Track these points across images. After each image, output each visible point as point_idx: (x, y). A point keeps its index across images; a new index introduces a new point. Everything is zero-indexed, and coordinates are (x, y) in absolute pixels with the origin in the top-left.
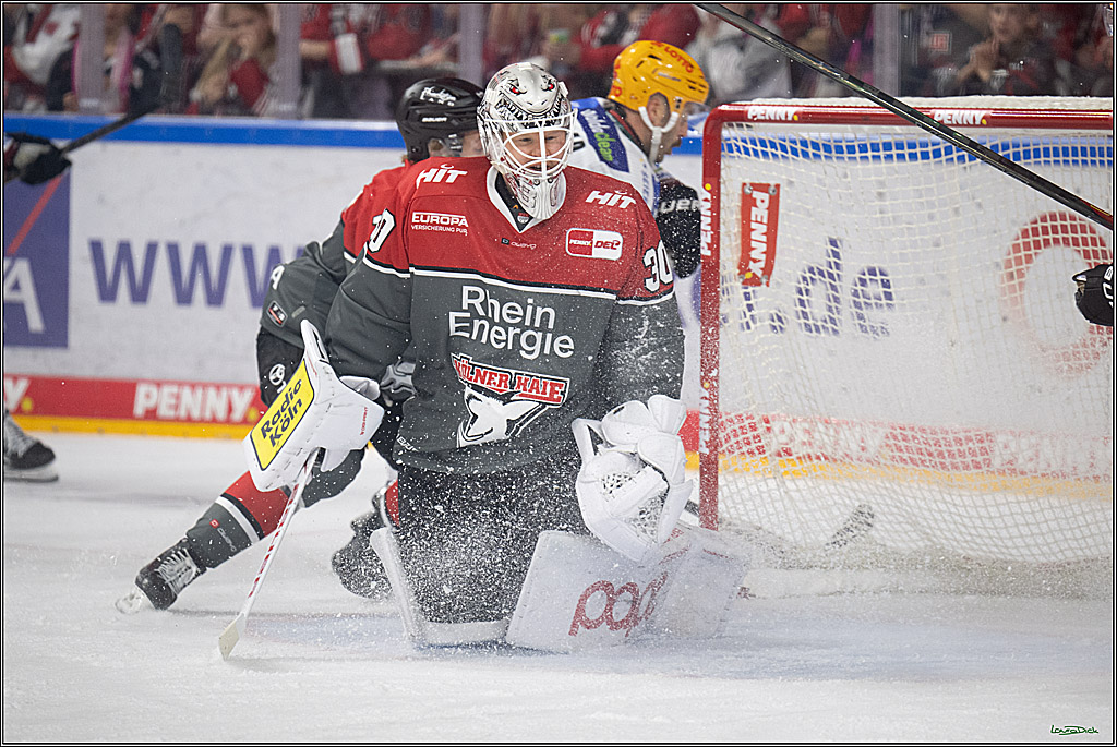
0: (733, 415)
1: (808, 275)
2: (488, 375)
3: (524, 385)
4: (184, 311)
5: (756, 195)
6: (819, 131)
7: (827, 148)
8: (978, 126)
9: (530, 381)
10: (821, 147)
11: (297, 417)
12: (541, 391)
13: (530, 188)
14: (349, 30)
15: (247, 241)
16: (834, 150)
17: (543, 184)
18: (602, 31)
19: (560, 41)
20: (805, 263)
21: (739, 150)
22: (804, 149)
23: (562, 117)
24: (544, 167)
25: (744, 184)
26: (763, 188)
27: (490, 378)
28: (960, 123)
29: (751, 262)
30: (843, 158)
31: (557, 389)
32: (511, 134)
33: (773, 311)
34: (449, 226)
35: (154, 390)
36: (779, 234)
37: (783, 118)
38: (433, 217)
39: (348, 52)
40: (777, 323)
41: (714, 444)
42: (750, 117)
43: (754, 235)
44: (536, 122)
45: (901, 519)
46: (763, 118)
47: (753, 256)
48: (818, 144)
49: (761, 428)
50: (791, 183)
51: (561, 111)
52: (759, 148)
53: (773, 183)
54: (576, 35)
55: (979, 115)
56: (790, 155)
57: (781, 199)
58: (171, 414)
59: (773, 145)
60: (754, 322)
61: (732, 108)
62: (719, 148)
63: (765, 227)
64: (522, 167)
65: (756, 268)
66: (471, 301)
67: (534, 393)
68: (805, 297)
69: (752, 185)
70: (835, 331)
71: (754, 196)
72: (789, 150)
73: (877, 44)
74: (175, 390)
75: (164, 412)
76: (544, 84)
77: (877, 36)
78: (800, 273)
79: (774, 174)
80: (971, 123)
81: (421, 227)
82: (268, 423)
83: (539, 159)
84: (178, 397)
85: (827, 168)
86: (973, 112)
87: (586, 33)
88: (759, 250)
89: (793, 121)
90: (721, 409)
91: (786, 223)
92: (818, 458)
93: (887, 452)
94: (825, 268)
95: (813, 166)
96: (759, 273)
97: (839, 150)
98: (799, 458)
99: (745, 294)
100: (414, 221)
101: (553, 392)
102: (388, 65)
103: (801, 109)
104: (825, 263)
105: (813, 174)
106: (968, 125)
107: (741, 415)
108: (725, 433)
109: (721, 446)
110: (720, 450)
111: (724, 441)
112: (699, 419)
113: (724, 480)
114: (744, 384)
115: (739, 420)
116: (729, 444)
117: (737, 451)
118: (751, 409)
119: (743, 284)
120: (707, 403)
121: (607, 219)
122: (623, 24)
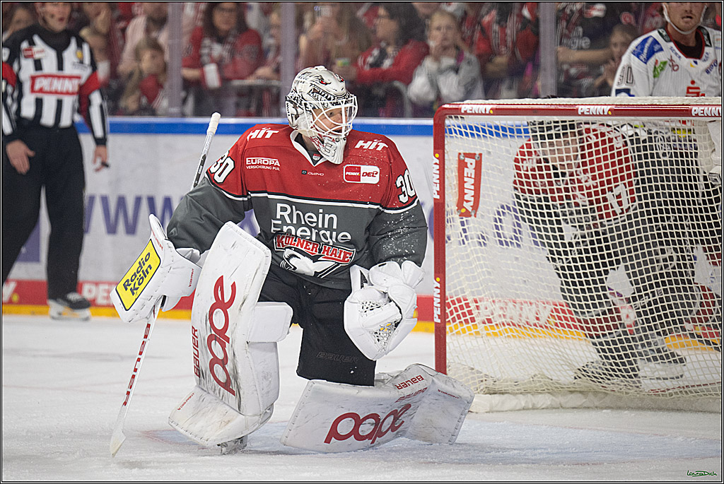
0: (455, 298)
1: (500, 210)
3: (328, 251)
4: (112, 238)
5: (467, 160)
6: (506, 120)
7: (511, 130)
8: (605, 116)
9: (331, 249)
10: (508, 130)
11: (149, 276)
12: (338, 255)
13: (333, 143)
14: (213, 61)
15: (151, 194)
16: (515, 132)
17: (341, 141)
18: (370, 60)
19: (344, 65)
20: (499, 203)
21: (456, 133)
22: (497, 131)
24: (344, 130)
25: (460, 154)
26: (471, 156)
27: (307, 245)
28: (595, 114)
29: (465, 202)
30: (521, 137)
31: (348, 255)
32: (324, 110)
33: (479, 233)
34: (268, 165)
35: (93, 288)
36: (482, 184)
37: (484, 112)
38: (259, 160)
39: (212, 76)
40: (481, 240)
41: (443, 316)
42: (463, 112)
43: (466, 185)
45: (562, 363)
46: (471, 112)
47: (465, 199)
48: (505, 128)
49: (473, 306)
50: (489, 153)
52: (468, 131)
53: (477, 153)
54: (354, 62)
55: (607, 108)
56: (488, 135)
57: (483, 163)
58: (105, 302)
59: (477, 129)
60: (467, 240)
61: (451, 106)
62: (444, 131)
63: (473, 180)
64: (330, 130)
65: (468, 206)
66: (282, 213)
68: (499, 224)
69: (464, 154)
70: (518, 245)
71: (466, 161)
72: (487, 132)
73: (542, 66)
74: (106, 287)
75: (100, 301)
77: (542, 60)
78: (495, 209)
79: (478, 147)
80: (602, 113)
81: (252, 167)
82: (128, 281)
83: (341, 125)
84: (108, 292)
85: (512, 143)
86: (603, 107)
87: (360, 62)
88: (469, 195)
89: (490, 114)
90: (447, 294)
91: (486, 178)
92: (509, 324)
93: (551, 320)
94: (511, 206)
95: (502, 141)
96: (470, 209)
97: (519, 131)
98: (497, 325)
99: (461, 222)
100: (247, 163)
101: (345, 257)
102: (237, 83)
103: (495, 106)
104: (511, 203)
105: (503, 147)
106: (600, 115)
107: (460, 298)
108: (450, 309)
109: (448, 318)
110: (447, 320)
111: (449, 314)
112: (434, 301)
113: (450, 339)
114: (461, 279)
115: (459, 301)
116: (452, 317)
117: (458, 321)
118: (466, 294)
119: (460, 216)
120: (439, 291)
121: (369, 158)
122: (383, 55)
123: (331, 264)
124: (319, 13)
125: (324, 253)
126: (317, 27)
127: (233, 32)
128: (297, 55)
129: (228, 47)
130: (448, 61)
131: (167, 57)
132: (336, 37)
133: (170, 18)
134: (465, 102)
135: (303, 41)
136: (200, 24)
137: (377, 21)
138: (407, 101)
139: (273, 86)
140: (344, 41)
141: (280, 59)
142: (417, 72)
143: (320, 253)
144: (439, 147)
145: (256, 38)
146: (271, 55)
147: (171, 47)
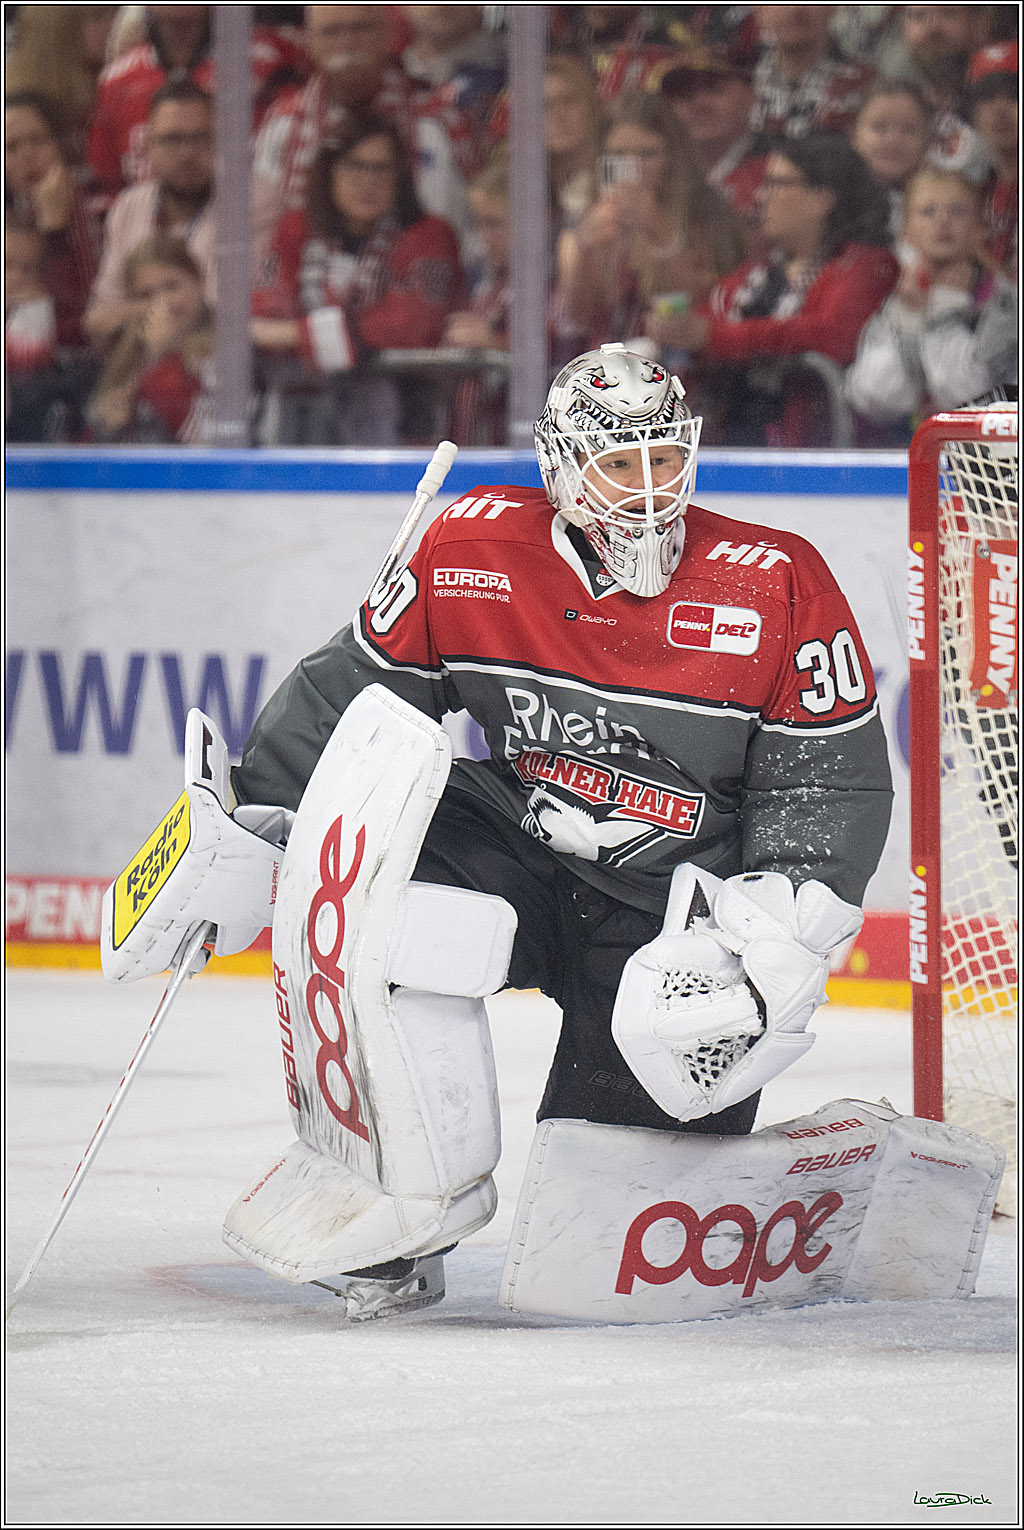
0: (964, 920)
2: (575, 770)
3: (632, 796)
4: (68, 763)
5: (998, 559)
9: (642, 791)
12: (658, 808)
13: (627, 543)
14: (331, 300)
15: (170, 647)
17: (649, 534)
18: (743, 296)
19: (674, 312)
21: (967, 487)
23: (678, 425)
24: (649, 506)
25: (980, 544)
26: (1009, 547)
27: (580, 776)
29: (991, 669)
31: (684, 809)
32: (593, 454)
34: (487, 589)
35: (23, 893)
38: (464, 575)
39: (329, 337)
41: (935, 966)
42: (985, 432)
43: (994, 625)
44: (636, 431)
46: (1006, 433)
47: (993, 659)
49: (1012, 941)
51: (676, 417)
54: (701, 302)
58: (49, 930)
61: (956, 419)
62: (935, 483)
63: (1013, 611)
64: (613, 507)
65: (999, 679)
67: (647, 810)
69: (992, 544)
71: (994, 562)
74: (54, 891)
75: (38, 927)
76: (648, 373)
81: (447, 593)
83: (642, 493)
84: (60, 903)
87: (717, 301)
88: (1005, 648)
90: (946, 907)
96: (1004, 687)
99: (981, 720)
100: (436, 583)
101: (677, 813)
102: (395, 357)
107: (978, 920)
108: (953, 949)
109: (947, 970)
110: (945, 977)
111: (950, 962)
112: (909, 927)
113: (953, 1029)
114: (982, 868)
115: (976, 926)
116: (958, 968)
117: (972, 980)
118: (994, 908)
119: (978, 704)
120: (922, 901)
121: (739, 587)
122: (777, 284)
123: (643, 828)
124: (608, 174)
125: (622, 799)
126: (604, 212)
127: (387, 224)
128: (552, 282)
129: (371, 263)
130: (948, 298)
131: (212, 292)
132: (655, 237)
133: (221, 189)
134: (992, 407)
135: (569, 248)
136: (297, 202)
137: (761, 194)
138: (839, 406)
139: (491, 367)
140: (673, 247)
141: (509, 295)
142: (871, 331)
143: (611, 798)
144: (925, 525)
145: (447, 238)
146: (483, 289)
147: (219, 261)
